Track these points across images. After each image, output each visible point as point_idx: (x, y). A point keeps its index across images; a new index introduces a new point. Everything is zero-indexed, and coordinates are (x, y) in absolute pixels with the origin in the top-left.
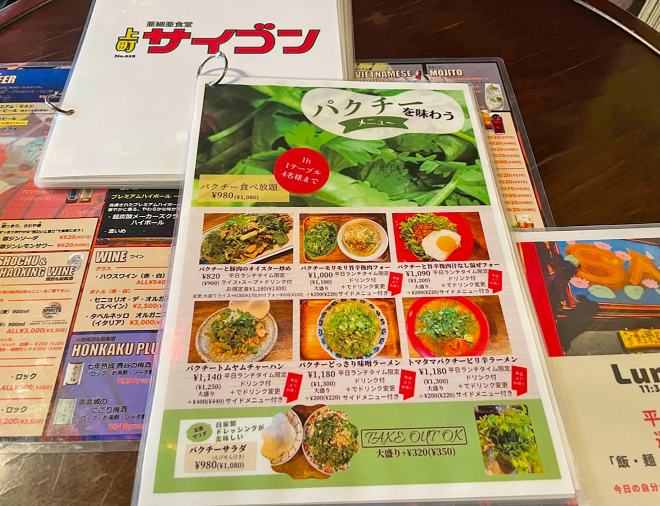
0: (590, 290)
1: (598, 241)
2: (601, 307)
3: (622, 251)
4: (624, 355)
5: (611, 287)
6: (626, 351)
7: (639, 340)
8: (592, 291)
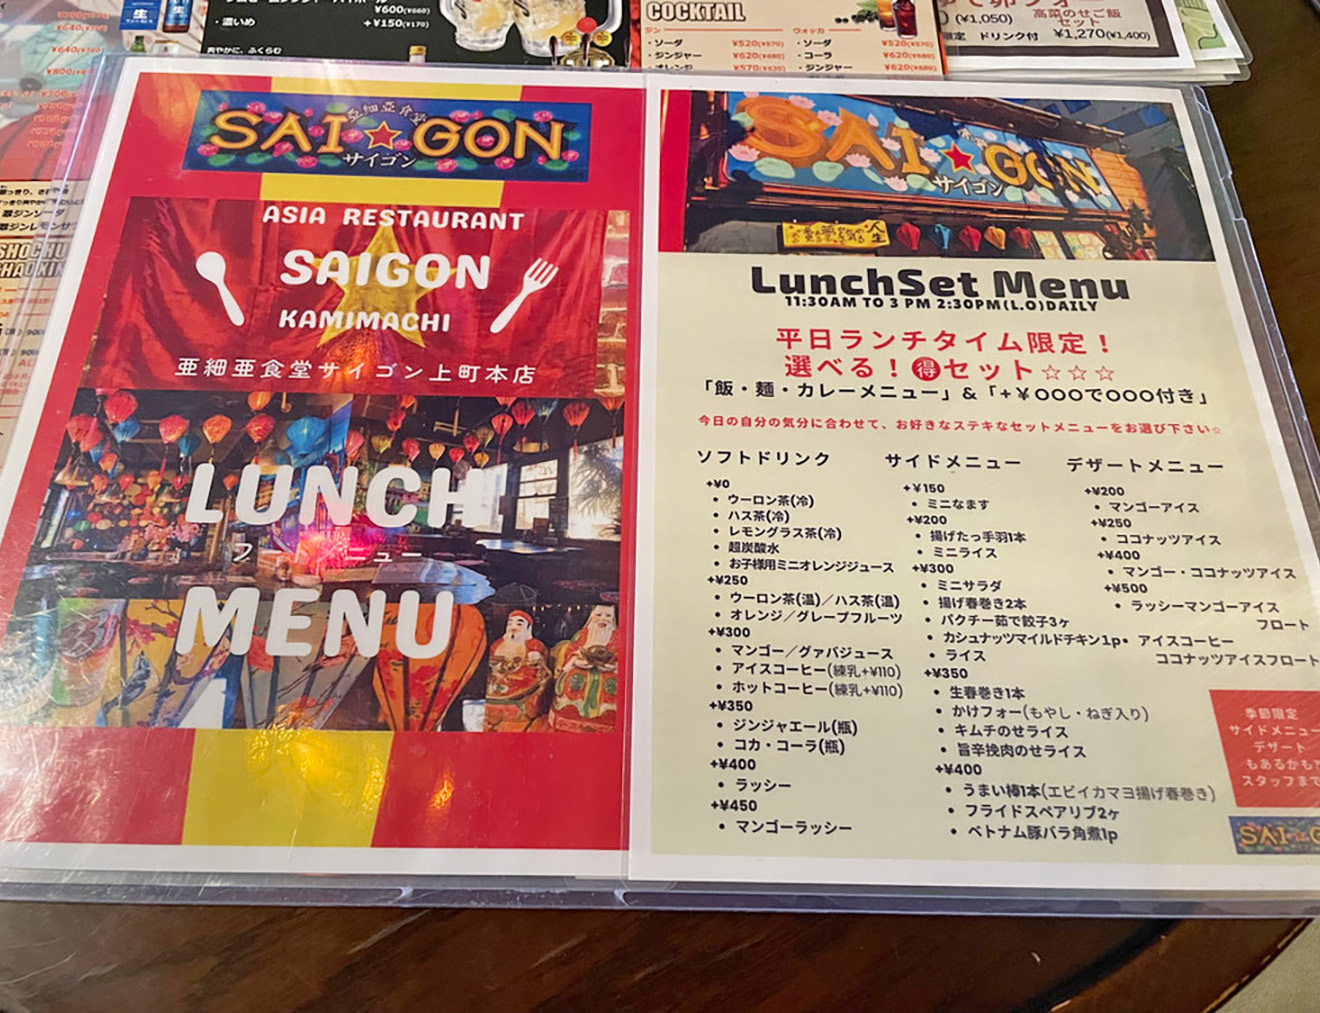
0: (757, 164)
1: (796, 94)
2: (767, 190)
3: (831, 111)
4: (778, 256)
5: (793, 162)
6: (783, 250)
7: (809, 238)
8: (761, 166)
